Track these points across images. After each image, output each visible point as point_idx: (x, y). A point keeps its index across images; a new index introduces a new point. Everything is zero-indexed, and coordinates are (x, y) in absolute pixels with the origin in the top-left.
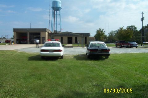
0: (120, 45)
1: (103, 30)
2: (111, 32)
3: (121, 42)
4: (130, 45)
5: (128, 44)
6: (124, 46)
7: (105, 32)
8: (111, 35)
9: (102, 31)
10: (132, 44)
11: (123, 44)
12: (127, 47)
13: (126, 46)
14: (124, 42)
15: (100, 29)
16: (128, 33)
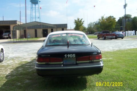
0: (103, 36)
1: (82, 19)
2: (90, 24)
3: (104, 32)
4: (116, 35)
5: (114, 35)
6: (109, 37)
7: (84, 21)
8: (89, 26)
9: (80, 21)
10: (118, 35)
11: (107, 35)
12: (112, 39)
13: (111, 37)
14: (108, 32)
15: (78, 19)
16: (111, 22)
